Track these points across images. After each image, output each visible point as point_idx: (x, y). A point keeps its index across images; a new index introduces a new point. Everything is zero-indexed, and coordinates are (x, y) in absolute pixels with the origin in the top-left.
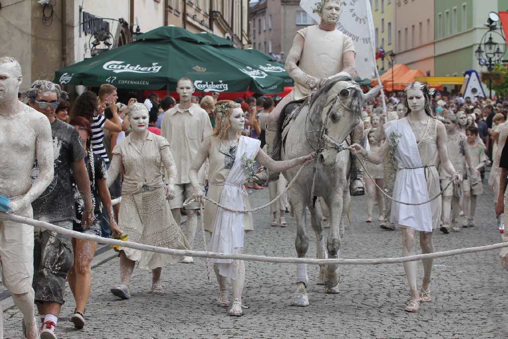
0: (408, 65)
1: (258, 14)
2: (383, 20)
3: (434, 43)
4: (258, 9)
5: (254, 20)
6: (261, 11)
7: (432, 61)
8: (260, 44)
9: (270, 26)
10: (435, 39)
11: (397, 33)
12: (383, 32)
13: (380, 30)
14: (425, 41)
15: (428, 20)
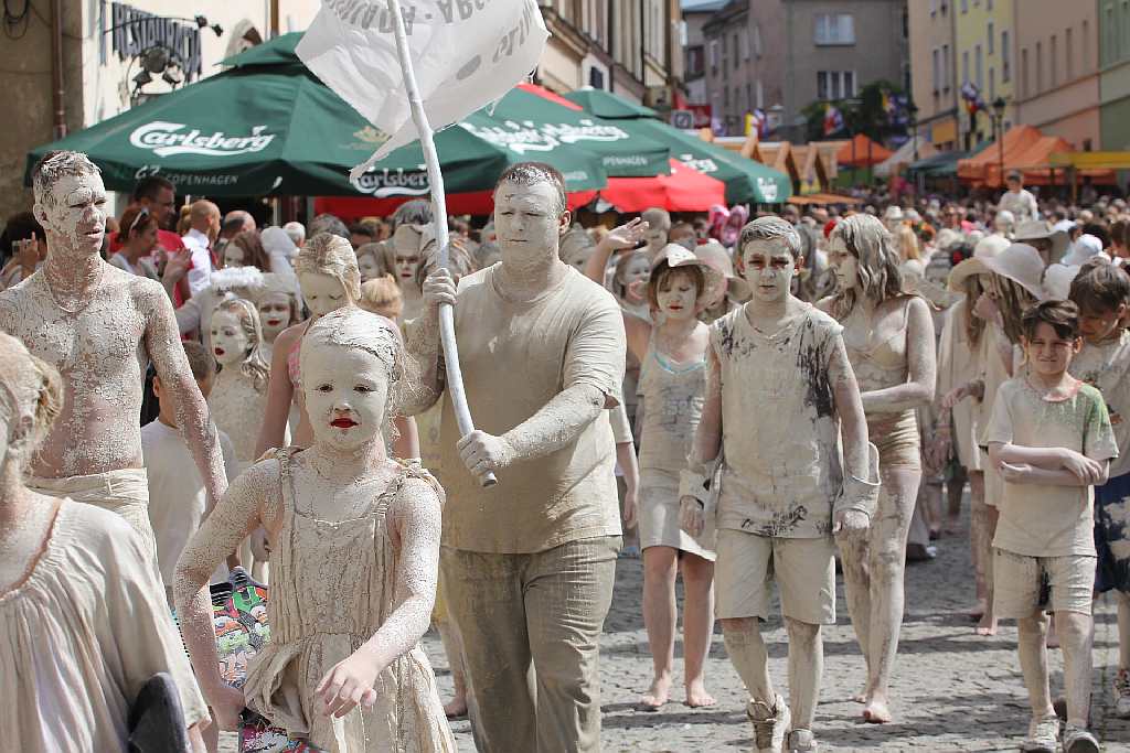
0: (1038, 130)
1: (733, 23)
2: (990, 26)
3: (1098, 75)
4: (732, 12)
5: (724, 36)
6: (737, 17)
7: (1096, 114)
8: (737, 91)
9: (758, 50)
10: (1099, 65)
11: (1020, 53)
12: (991, 52)
13: (985, 49)
14: (1078, 72)
15: (1085, 23)
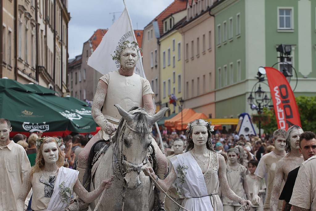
0: (194, 109)
1: (76, 68)
2: (174, 73)
3: (215, 92)
4: (75, 64)
5: (72, 73)
6: (77, 66)
7: (214, 105)
8: (76, 92)
9: (85, 78)
10: (215, 88)
11: (186, 84)
12: (174, 82)
13: (172, 81)
14: (208, 90)
15: (210, 74)
